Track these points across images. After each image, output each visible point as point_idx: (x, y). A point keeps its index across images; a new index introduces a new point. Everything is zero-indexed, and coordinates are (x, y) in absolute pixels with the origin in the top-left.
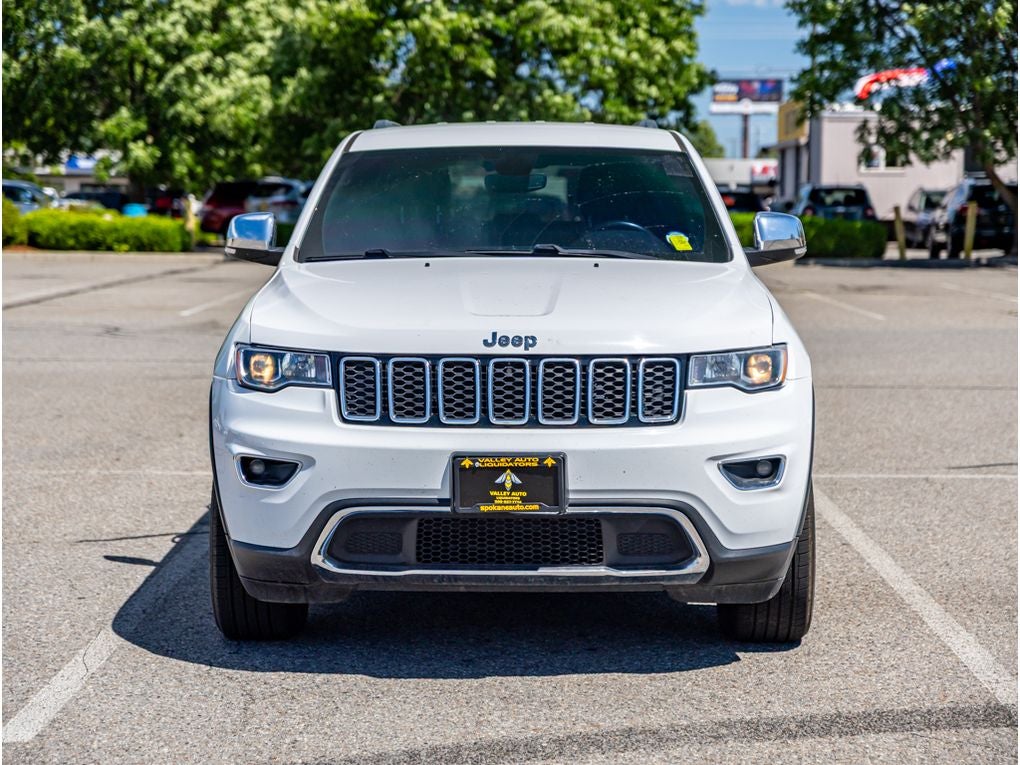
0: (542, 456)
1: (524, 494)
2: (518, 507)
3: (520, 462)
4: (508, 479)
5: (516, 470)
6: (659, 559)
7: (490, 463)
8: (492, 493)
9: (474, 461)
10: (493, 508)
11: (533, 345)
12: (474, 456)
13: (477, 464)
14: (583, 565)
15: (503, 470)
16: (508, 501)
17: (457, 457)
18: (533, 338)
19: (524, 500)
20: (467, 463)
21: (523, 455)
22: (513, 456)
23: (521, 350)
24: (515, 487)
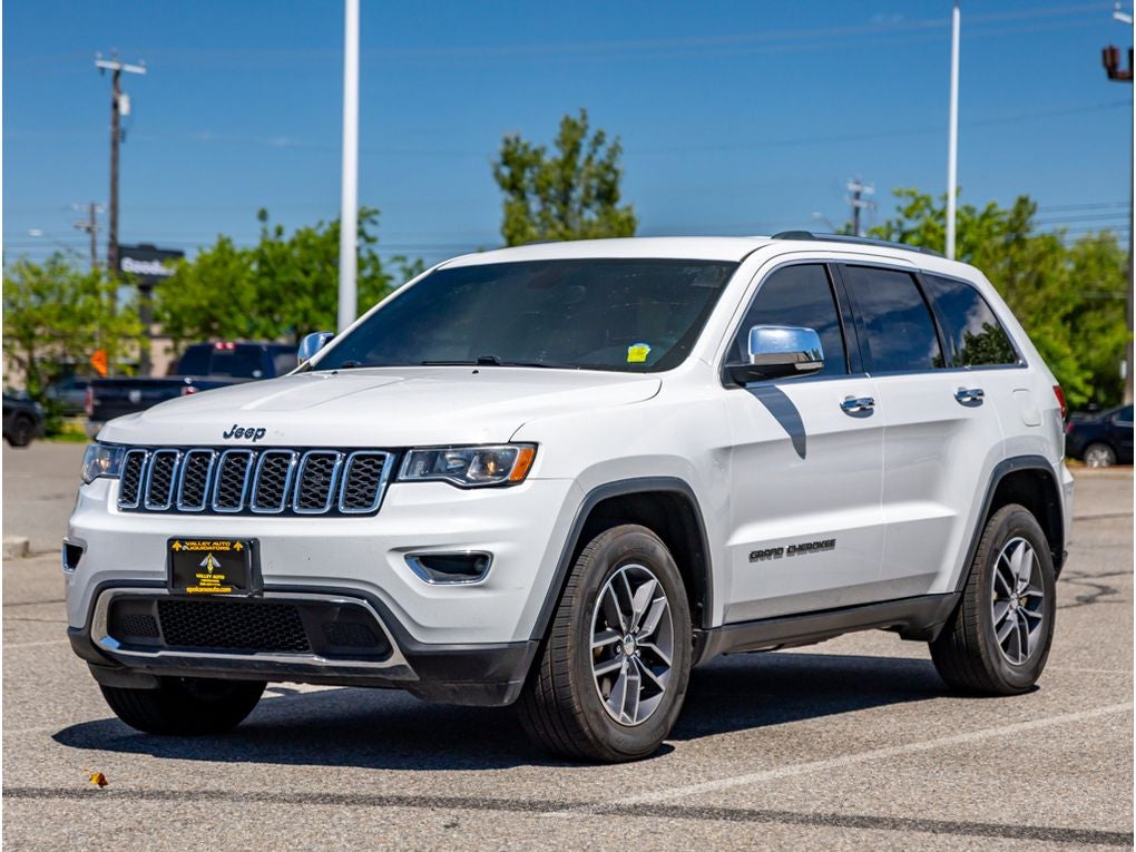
0: (233, 541)
1: (223, 577)
2: (216, 590)
3: (217, 546)
4: (210, 562)
5: (216, 554)
6: (360, 650)
7: (194, 547)
8: (198, 576)
9: (183, 544)
10: (196, 590)
11: (260, 437)
12: (183, 540)
13: (185, 548)
14: (293, 652)
15: (205, 553)
16: (210, 583)
17: (171, 541)
18: (264, 430)
19: (223, 583)
20: (177, 546)
21: (219, 540)
22: (211, 540)
23: (249, 442)
24: (216, 571)
